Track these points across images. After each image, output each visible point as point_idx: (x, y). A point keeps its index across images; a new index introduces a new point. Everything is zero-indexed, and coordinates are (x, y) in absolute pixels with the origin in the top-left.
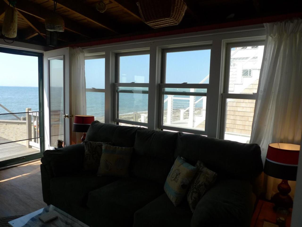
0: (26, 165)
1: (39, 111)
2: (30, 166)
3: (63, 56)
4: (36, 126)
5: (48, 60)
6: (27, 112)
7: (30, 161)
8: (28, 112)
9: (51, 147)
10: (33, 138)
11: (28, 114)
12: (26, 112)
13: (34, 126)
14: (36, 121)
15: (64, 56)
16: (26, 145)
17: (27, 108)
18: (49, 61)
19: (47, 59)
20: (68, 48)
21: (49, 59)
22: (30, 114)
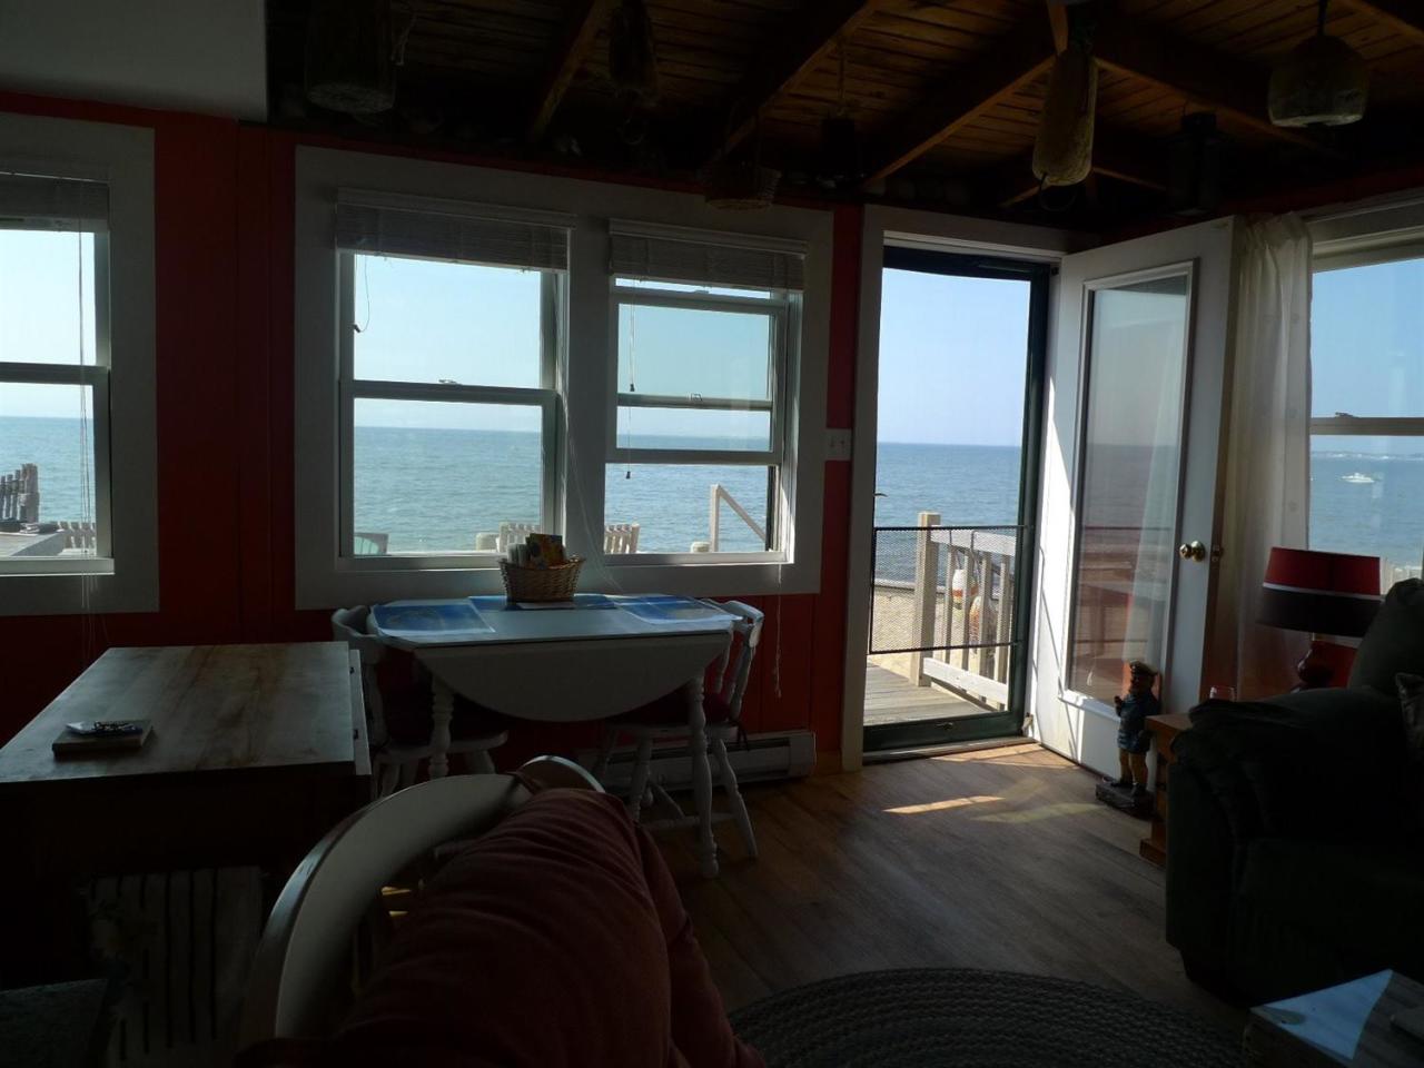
0: (961, 757)
1: (1016, 524)
2: (982, 764)
3: (1190, 264)
4: (965, 592)
5: (1090, 291)
6: (925, 525)
7: (972, 745)
8: (929, 529)
9: (1069, 692)
10: (961, 644)
11: (929, 537)
12: (919, 525)
13: (951, 592)
14: (965, 570)
15: (1197, 262)
16: (907, 675)
17: (926, 513)
18: (1092, 295)
19: (1084, 287)
20: (1229, 220)
21: (1090, 286)
22: (937, 536)
